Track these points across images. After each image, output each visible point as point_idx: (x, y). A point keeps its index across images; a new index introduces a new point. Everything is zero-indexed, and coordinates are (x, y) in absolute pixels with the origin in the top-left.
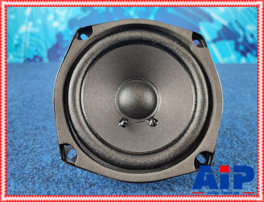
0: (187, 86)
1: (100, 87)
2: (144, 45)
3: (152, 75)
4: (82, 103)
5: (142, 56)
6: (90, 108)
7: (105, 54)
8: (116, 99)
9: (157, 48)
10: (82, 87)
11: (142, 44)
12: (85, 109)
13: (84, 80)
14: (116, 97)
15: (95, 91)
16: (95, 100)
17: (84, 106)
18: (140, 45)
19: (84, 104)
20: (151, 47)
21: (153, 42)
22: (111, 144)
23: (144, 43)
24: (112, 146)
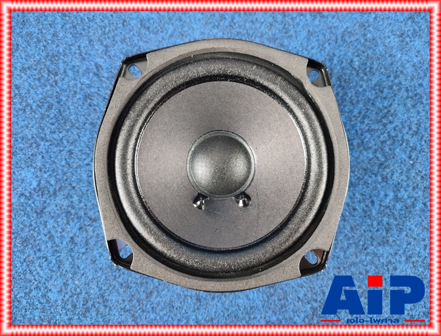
0: (296, 148)
1: (164, 149)
2: (230, 81)
3: (243, 128)
4: (136, 177)
5: (227, 98)
6: (148, 183)
7: (169, 98)
8: (188, 165)
9: (250, 87)
10: (135, 153)
11: (226, 80)
12: (141, 187)
13: (138, 142)
14: (188, 162)
15: (155, 157)
16: (156, 171)
17: (140, 181)
18: (223, 82)
19: (139, 179)
20: (241, 84)
21: (243, 77)
22: (181, 237)
23: (229, 78)
24: (183, 239)
